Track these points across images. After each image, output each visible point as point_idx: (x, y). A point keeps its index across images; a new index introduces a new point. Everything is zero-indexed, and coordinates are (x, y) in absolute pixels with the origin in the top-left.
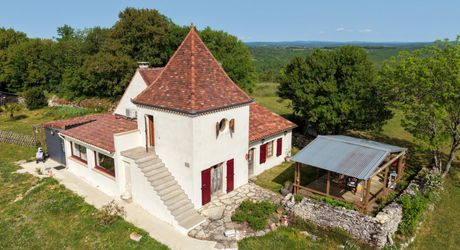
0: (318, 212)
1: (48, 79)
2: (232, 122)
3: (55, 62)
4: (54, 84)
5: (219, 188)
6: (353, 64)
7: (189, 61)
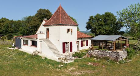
0: (99, 53)
1: (14, 31)
2: (72, 30)
3: (17, 26)
4: (16, 32)
5: (68, 50)
6: (109, 16)
7: (59, 13)
